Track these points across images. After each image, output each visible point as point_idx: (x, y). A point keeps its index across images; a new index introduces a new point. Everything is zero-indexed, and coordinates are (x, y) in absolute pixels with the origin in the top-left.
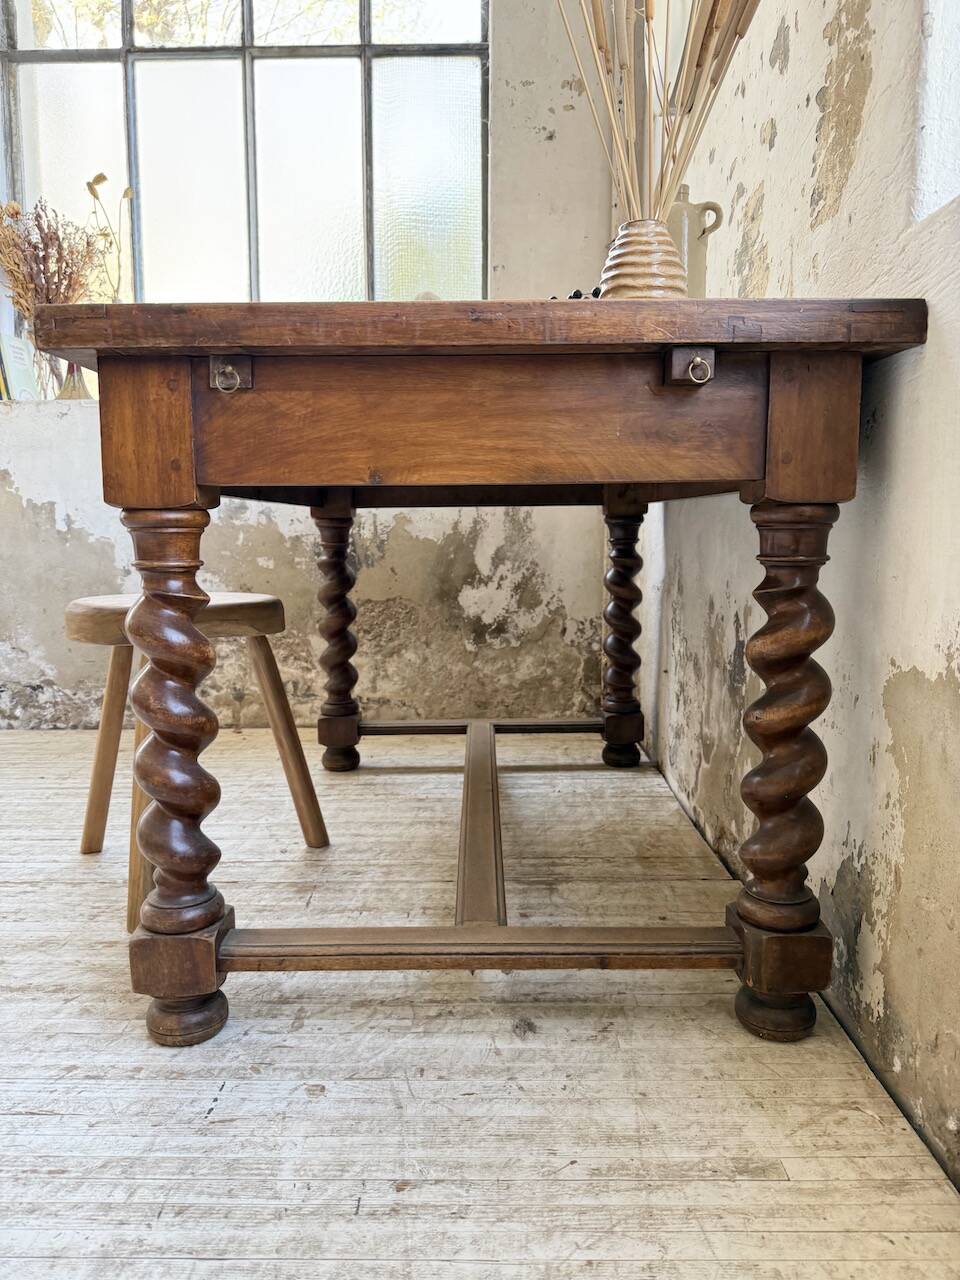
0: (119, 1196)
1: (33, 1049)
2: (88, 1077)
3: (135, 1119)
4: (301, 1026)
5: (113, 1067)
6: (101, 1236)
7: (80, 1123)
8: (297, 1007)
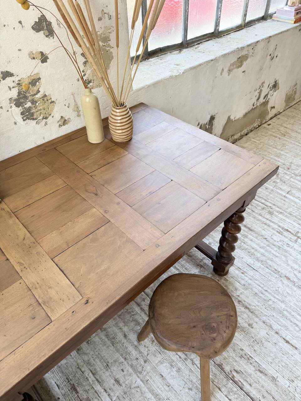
0: (242, 244)
1: (248, 283)
2: (241, 269)
3: (236, 255)
4: (203, 258)
5: (236, 269)
6: (246, 240)
7: (244, 260)
8: (200, 263)
